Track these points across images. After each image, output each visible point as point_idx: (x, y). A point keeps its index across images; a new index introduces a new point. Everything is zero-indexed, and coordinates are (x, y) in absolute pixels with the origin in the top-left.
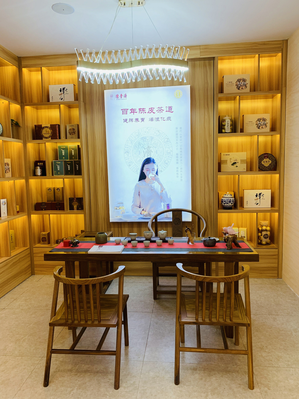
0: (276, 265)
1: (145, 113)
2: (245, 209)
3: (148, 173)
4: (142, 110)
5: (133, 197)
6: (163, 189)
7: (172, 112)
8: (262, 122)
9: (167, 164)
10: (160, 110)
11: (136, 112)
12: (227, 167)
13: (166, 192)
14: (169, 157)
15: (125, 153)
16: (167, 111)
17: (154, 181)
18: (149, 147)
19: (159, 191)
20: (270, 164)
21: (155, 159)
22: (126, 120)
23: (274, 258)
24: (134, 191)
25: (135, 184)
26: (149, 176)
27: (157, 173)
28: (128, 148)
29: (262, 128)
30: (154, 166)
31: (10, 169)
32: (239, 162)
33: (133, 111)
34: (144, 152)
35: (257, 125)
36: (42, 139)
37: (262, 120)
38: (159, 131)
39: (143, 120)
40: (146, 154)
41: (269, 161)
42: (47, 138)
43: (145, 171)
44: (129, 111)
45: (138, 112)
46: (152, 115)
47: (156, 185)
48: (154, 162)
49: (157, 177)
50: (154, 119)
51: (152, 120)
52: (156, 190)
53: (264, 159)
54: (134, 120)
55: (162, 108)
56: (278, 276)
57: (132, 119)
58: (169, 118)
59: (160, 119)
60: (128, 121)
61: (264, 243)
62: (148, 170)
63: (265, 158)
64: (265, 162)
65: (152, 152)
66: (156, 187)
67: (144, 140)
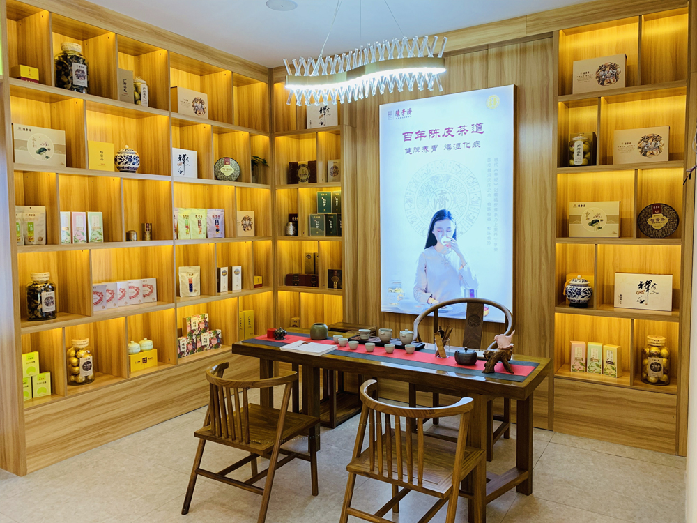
0: (673, 427)
1: (439, 136)
2: (615, 309)
3: (440, 236)
4: (434, 132)
5: (417, 274)
6: (463, 264)
7: (482, 133)
8: (652, 143)
9: (471, 220)
10: (462, 131)
11: (425, 137)
12: (580, 229)
13: (469, 269)
14: (475, 209)
15: (407, 202)
16: (473, 132)
17: (450, 249)
18: (442, 192)
19: (458, 267)
20: (665, 226)
21: (452, 212)
22: (409, 151)
23: (670, 413)
24: (417, 264)
25: (419, 254)
26: (443, 240)
27: (454, 236)
28: (410, 194)
29: (652, 154)
30: (450, 224)
31: (253, 226)
32: (605, 219)
33: (420, 134)
34: (434, 200)
35: (640, 150)
36: (298, 183)
37: (651, 140)
38: (459, 166)
39: (434, 148)
40: (438, 204)
41: (663, 219)
42: (303, 181)
43: (435, 232)
44: (414, 136)
45: (428, 137)
46: (449, 140)
47: (452, 256)
48: (450, 218)
49: (455, 242)
50: (452, 145)
51: (449, 147)
52: (452, 264)
53: (653, 215)
54: (421, 149)
55: (465, 128)
56: (677, 449)
57: (418, 148)
58: (477, 143)
59: (462, 146)
60: (412, 151)
61: (652, 379)
62: (440, 230)
63: (654, 213)
64: (655, 221)
65: (448, 200)
66: (452, 260)
67: (436, 181)
